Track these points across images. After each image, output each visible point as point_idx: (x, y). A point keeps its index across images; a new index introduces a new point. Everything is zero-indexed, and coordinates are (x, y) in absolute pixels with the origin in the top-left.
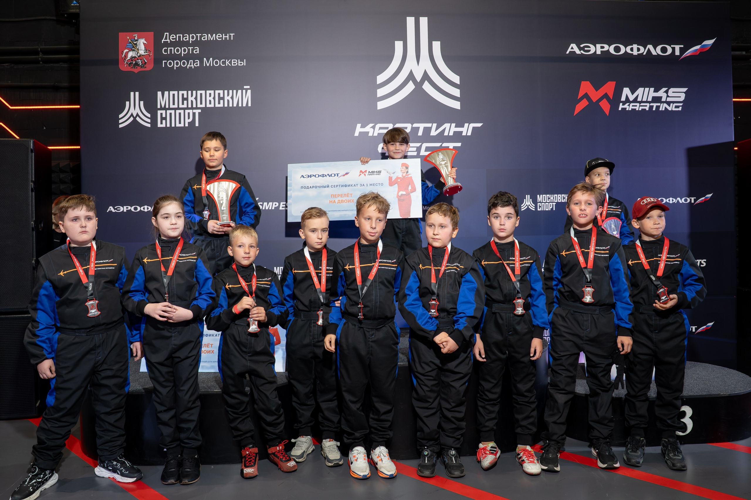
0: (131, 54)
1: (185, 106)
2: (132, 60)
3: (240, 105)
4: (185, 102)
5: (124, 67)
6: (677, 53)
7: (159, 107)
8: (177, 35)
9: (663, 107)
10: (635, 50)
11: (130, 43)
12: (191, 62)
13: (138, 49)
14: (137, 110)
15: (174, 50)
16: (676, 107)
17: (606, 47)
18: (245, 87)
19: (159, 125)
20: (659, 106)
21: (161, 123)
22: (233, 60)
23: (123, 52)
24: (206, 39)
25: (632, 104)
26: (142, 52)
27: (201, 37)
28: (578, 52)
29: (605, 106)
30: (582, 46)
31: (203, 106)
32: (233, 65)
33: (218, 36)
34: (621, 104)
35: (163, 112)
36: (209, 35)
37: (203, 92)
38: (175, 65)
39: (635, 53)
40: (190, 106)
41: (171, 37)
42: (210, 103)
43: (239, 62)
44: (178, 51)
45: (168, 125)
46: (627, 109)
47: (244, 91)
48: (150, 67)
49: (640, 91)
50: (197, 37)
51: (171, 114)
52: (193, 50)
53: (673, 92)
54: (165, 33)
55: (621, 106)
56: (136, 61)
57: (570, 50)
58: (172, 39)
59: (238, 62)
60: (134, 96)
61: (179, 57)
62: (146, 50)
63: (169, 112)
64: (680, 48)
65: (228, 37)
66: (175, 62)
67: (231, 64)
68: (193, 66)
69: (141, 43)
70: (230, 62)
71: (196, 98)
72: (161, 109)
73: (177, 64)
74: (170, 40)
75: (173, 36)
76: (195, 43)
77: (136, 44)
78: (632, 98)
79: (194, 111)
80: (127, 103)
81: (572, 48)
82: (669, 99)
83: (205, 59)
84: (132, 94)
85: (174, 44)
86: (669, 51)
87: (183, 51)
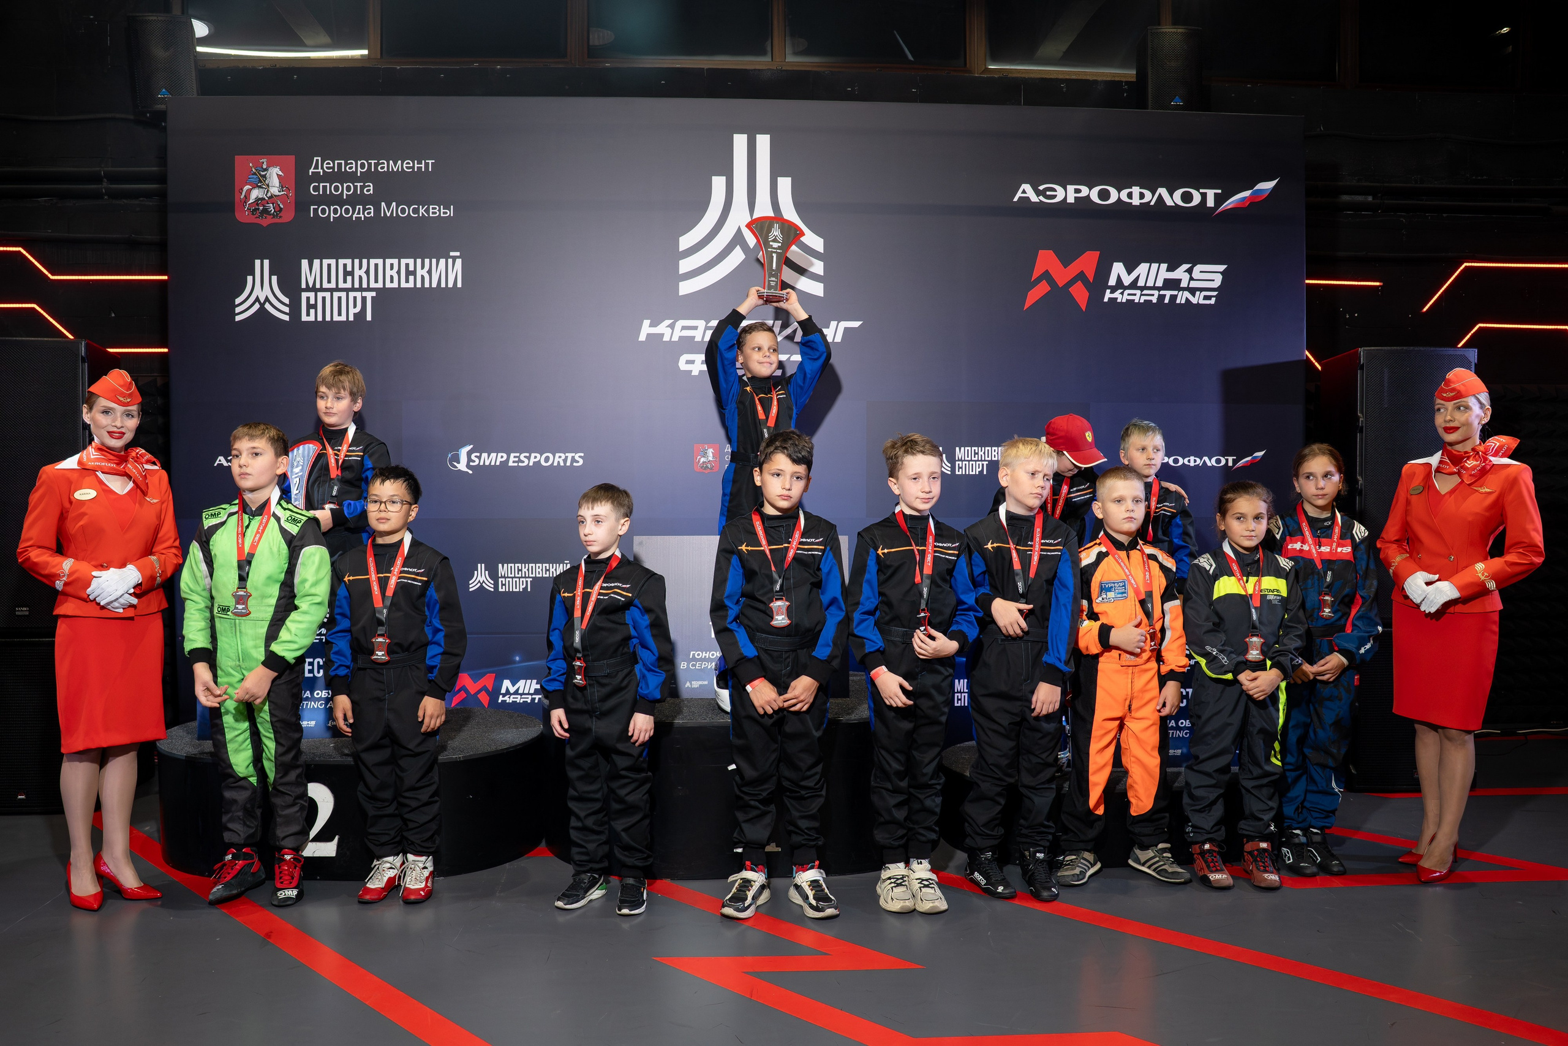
0: (255, 194)
1: (349, 285)
2: (257, 205)
3: (443, 285)
4: (349, 278)
5: (244, 216)
6: (1210, 203)
7: (304, 286)
8: (336, 162)
9: (1182, 297)
10: (1136, 196)
11: (254, 174)
12: (359, 208)
13: (268, 185)
14: (267, 291)
15: (330, 188)
16: (1206, 298)
17: (1085, 191)
18: (452, 254)
19: (304, 318)
20: (1176, 296)
21: (308, 314)
22: (431, 207)
23: (242, 189)
24: (386, 169)
25: (1127, 292)
26: (275, 190)
27: (376, 165)
28: (1034, 198)
29: (1080, 294)
30: (1041, 188)
31: (380, 285)
32: (431, 215)
33: (407, 163)
34: (1108, 291)
35: (312, 295)
36: (391, 162)
37: (380, 262)
38: (332, 214)
39: (1136, 201)
40: (357, 285)
41: (325, 166)
42: (392, 281)
43: (442, 211)
44: (336, 189)
45: (320, 319)
46: (1119, 300)
47: (450, 261)
48: (288, 216)
49: (1143, 268)
50: (370, 165)
51: (324, 299)
52: (362, 188)
53: (1201, 272)
54: (315, 158)
55: (1108, 295)
56: (264, 206)
57: (1019, 194)
58: (327, 168)
59: (439, 210)
60: (262, 266)
61: (339, 201)
62: (282, 187)
63: (320, 295)
64: (1215, 194)
65: (423, 166)
66: (332, 208)
67: (428, 214)
68: (363, 216)
69: (274, 175)
70: (427, 211)
71: (367, 272)
72: (308, 289)
73: (335, 211)
74: (324, 171)
75: (329, 164)
76: (366, 177)
77: (264, 176)
78: (1127, 280)
79: (365, 294)
80: (250, 278)
81: (1024, 192)
82: (1193, 284)
83: (383, 204)
84: (258, 262)
85: (330, 177)
86: (1197, 199)
87: (345, 190)
